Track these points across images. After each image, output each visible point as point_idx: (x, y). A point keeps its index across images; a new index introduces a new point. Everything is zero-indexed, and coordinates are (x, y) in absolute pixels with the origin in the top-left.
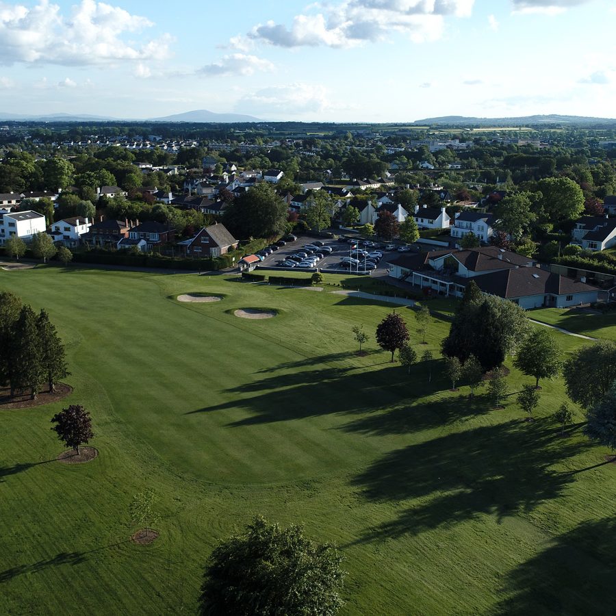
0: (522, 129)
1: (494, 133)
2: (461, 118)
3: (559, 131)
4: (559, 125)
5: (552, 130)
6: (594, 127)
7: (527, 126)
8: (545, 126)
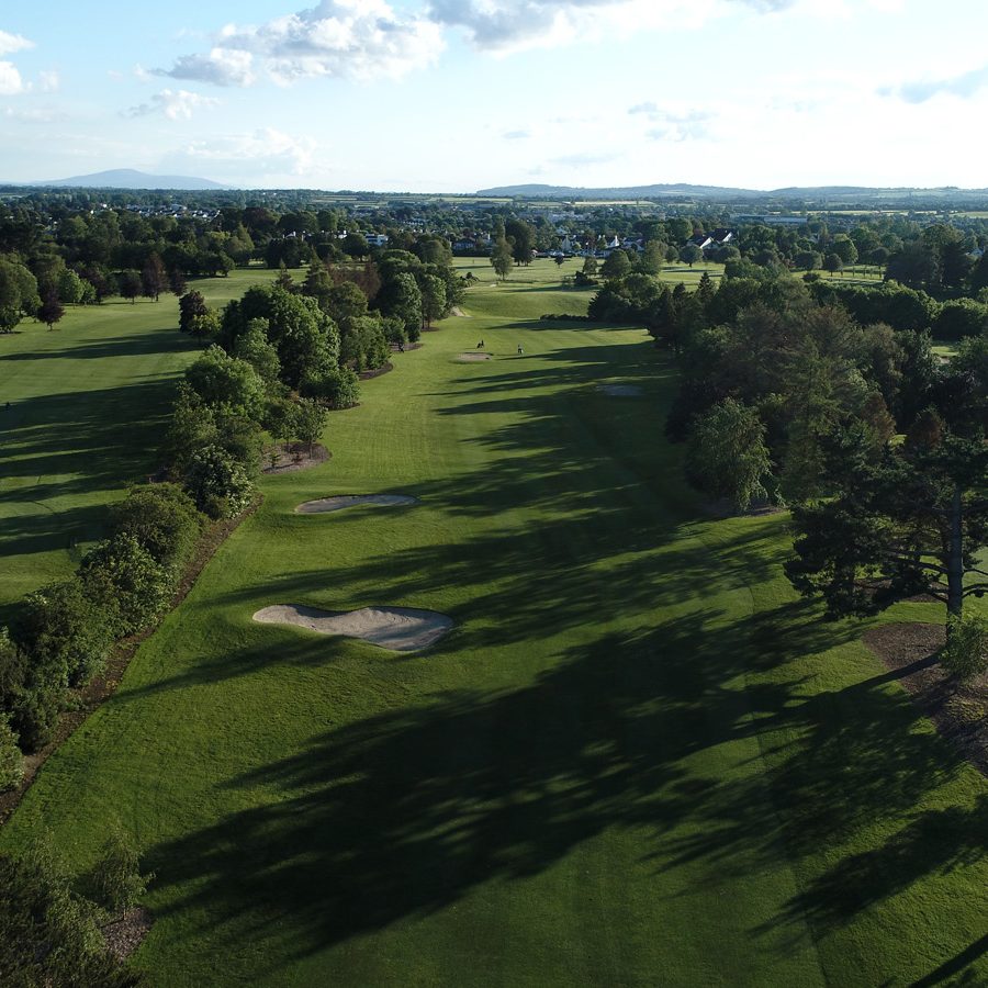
0: (640, 203)
1: (606, 208)
2: (546, 187)
3: (688, 206)
4: (688, 198)
5: (680, 205)
6: (734, 202)
7: (646, 199)
8: (669, 199)
